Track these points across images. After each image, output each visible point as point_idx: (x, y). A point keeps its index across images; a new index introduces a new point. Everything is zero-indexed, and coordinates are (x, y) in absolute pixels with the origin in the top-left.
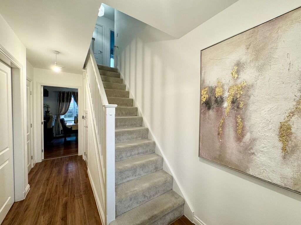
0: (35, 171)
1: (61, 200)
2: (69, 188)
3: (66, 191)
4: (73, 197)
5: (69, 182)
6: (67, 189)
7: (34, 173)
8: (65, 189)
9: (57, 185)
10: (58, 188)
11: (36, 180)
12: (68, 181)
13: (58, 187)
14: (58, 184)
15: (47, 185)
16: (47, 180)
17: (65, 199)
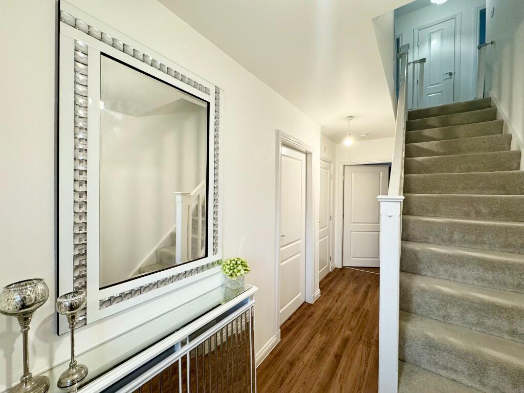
0: (332, 276)
1: (343, 330)
2: (358, 321)
3: (353, 323)
4: (359, 338)
5: (362, 313)
6: (356, 322)
7: (330, 278)
8: (353, 319)
9: (346, 308)
10: (346, 313)
11: (329, 289)
12: (362, 311)
13: (347, 311)
14: (348, 307)
15: (337, 301)
16: (339, 294)
17: (348, 332)
